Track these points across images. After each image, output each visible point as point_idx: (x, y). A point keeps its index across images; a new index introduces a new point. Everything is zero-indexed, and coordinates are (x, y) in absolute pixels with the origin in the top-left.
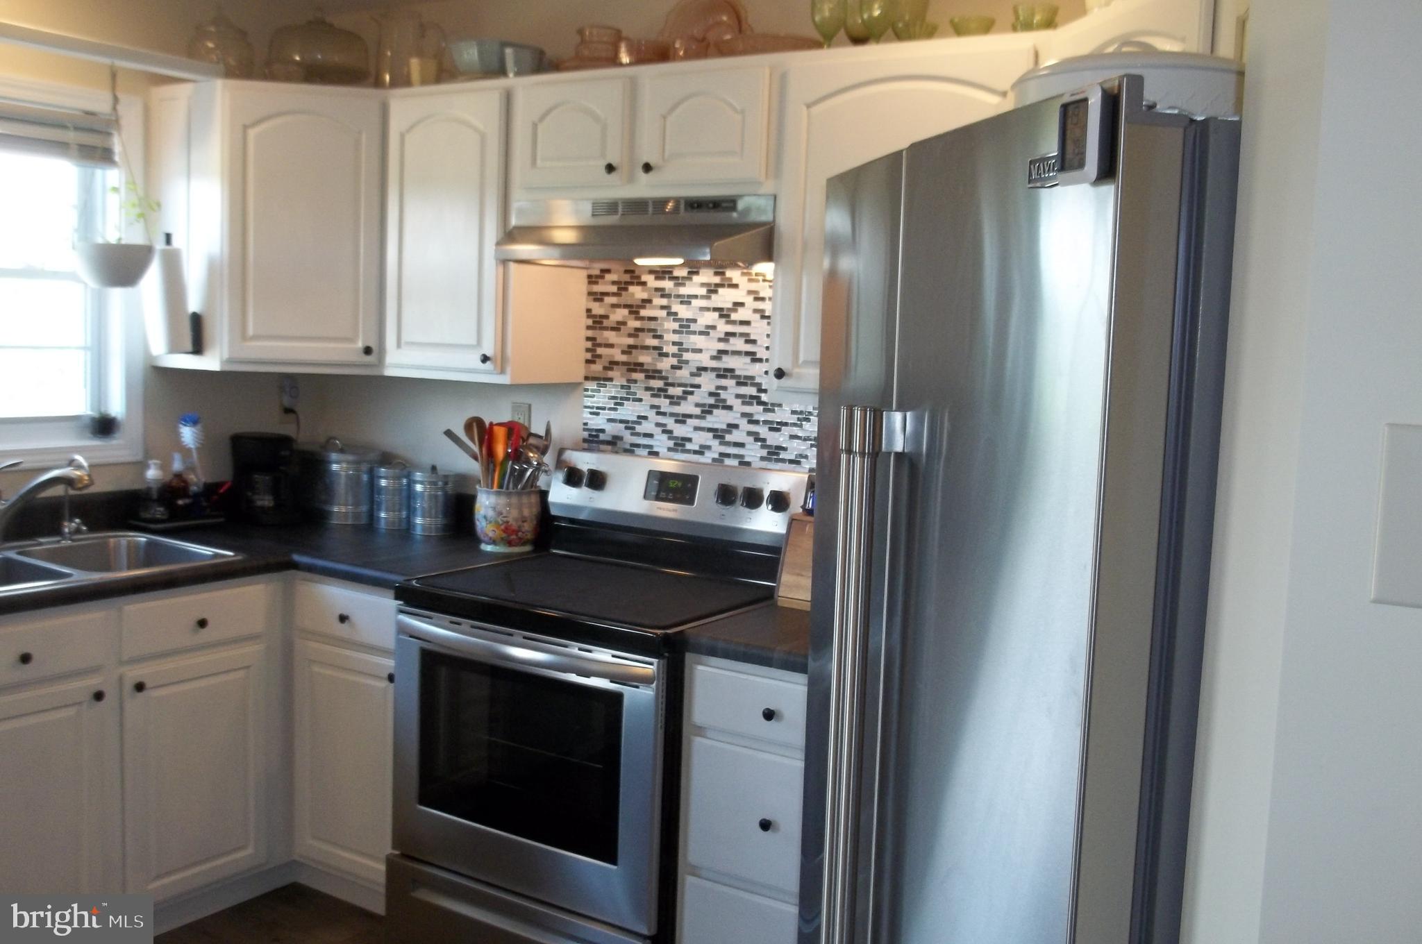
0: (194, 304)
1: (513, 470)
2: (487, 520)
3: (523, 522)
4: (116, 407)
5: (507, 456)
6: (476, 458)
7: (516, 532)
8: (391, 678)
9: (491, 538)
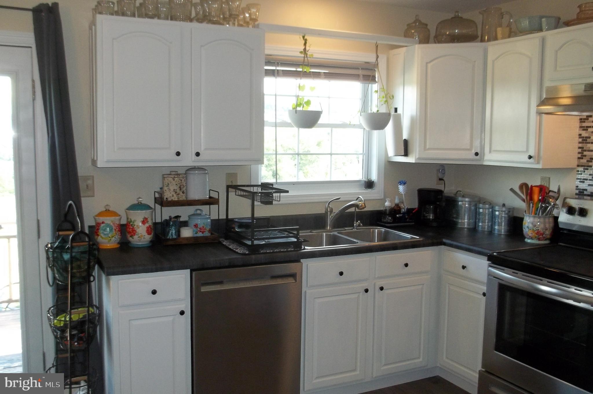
0: (405, 136)
1: (542, 207)
2: (528, 229)
3: (546, 230)
4: (374, 177)
5: (539, 201)
6: (524, 201)
7: (542, 234)
8: (484, 294)
9: (530, 237)
